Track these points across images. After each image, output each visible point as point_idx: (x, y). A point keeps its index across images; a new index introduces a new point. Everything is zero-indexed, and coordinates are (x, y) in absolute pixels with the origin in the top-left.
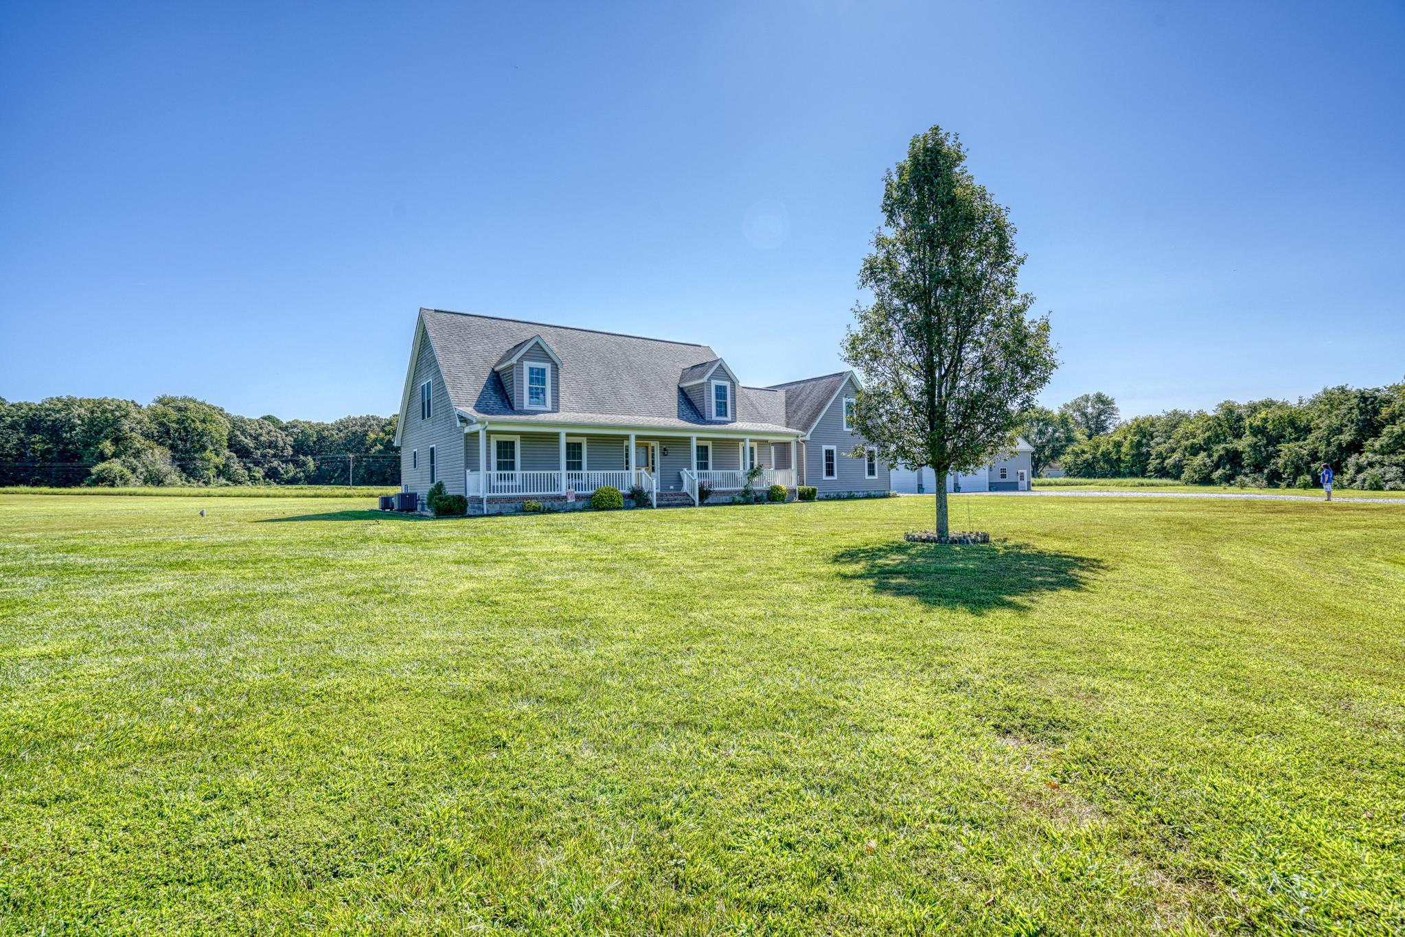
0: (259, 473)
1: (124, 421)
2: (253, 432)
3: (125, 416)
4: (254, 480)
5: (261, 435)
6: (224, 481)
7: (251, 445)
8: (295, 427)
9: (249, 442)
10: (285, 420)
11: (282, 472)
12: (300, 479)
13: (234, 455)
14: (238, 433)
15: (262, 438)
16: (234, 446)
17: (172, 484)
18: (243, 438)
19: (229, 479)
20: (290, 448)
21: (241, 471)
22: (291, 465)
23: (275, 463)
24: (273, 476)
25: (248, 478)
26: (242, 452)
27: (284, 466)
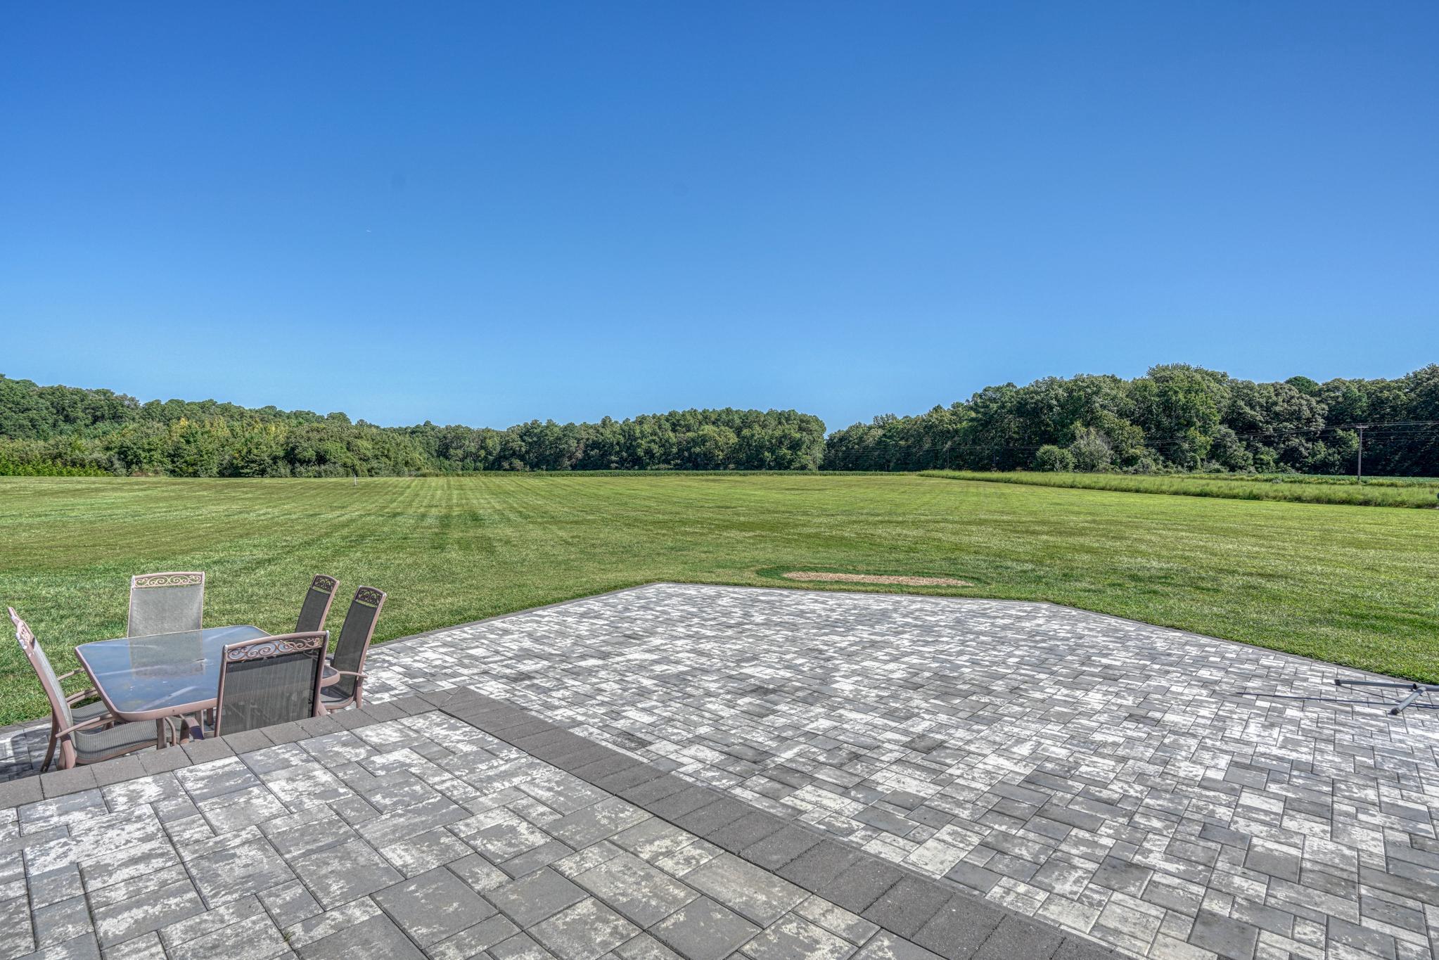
0: (1269, 455)
1: (1095, 398)
2: (1263, 401)
3: (1096, 393)
4: (1260, 465)
5: (1275, 404)
6: (1217, 466)
7: (1259, 418)
8: (1337, 388)
9: (1258, 415)
10: (1320, 381)
11: (1305, 453)
12: (1333, 464)
13: (1232, 432)
14: (1242, 403)
15: (1278, 409)
16: (1235, 420)
17: (1145, 470)
18: (1247, 409)
19: (1223, 464)
20: (1320, 420)
21: (1241, 452)
22: (1321, 444)
23: (1295, 442)
24: (1290, 458)
25: (1251, 462)
26: (1244, 427)
27: (1310, 445)
